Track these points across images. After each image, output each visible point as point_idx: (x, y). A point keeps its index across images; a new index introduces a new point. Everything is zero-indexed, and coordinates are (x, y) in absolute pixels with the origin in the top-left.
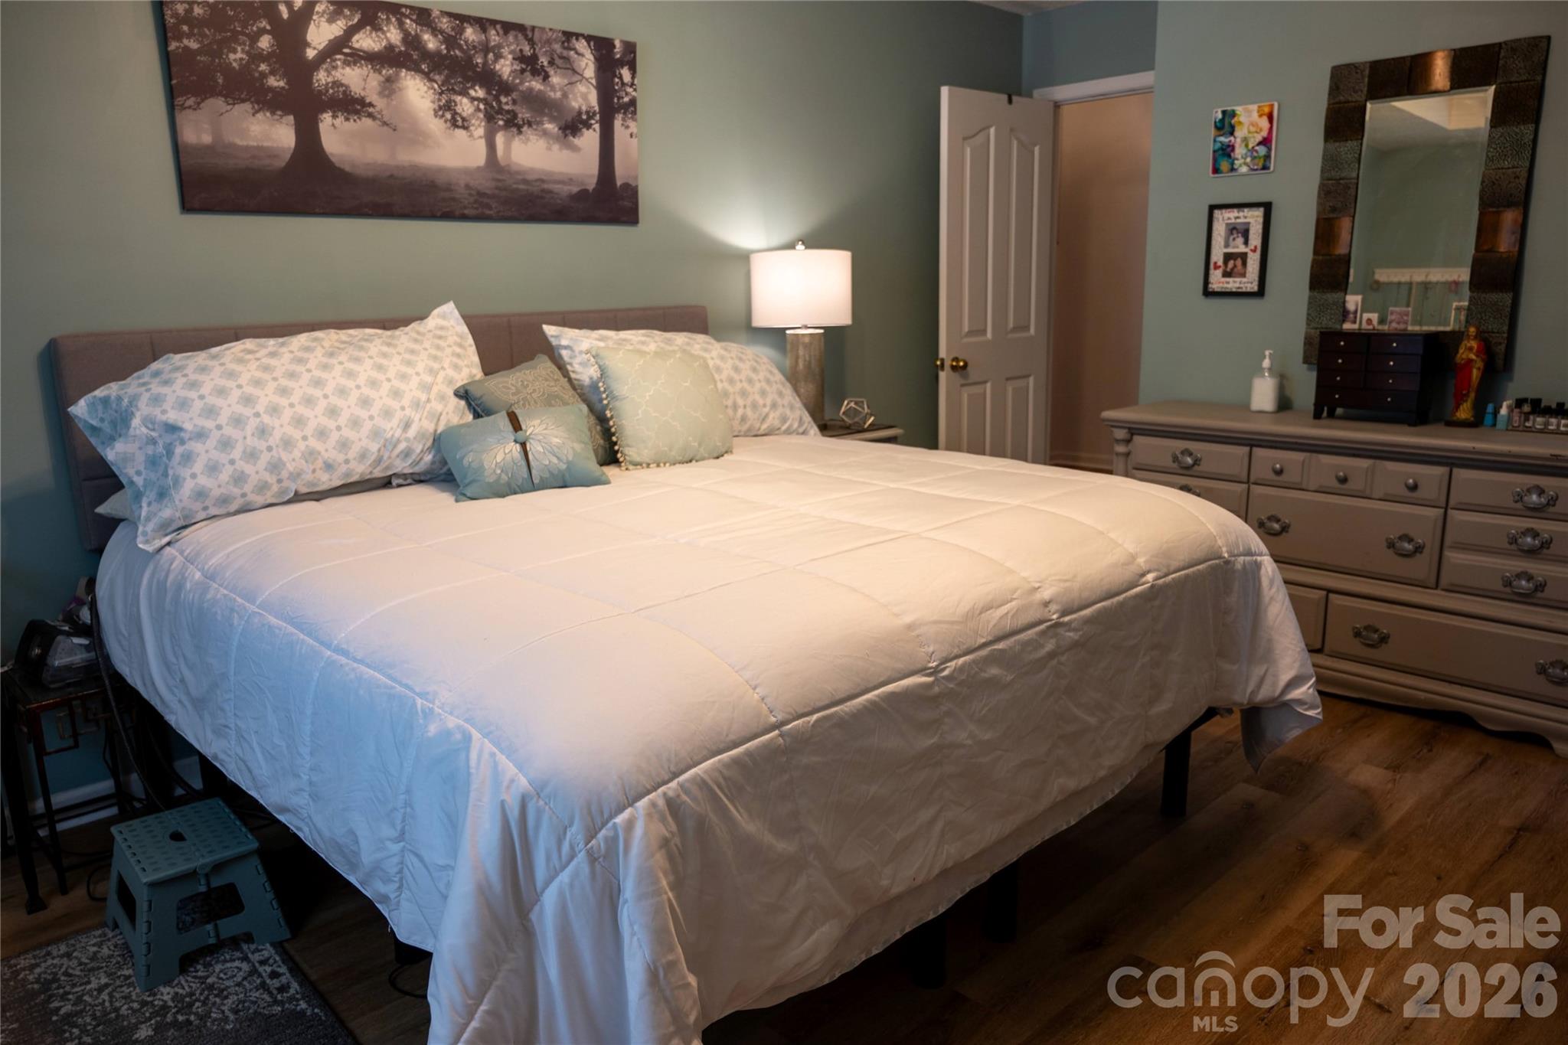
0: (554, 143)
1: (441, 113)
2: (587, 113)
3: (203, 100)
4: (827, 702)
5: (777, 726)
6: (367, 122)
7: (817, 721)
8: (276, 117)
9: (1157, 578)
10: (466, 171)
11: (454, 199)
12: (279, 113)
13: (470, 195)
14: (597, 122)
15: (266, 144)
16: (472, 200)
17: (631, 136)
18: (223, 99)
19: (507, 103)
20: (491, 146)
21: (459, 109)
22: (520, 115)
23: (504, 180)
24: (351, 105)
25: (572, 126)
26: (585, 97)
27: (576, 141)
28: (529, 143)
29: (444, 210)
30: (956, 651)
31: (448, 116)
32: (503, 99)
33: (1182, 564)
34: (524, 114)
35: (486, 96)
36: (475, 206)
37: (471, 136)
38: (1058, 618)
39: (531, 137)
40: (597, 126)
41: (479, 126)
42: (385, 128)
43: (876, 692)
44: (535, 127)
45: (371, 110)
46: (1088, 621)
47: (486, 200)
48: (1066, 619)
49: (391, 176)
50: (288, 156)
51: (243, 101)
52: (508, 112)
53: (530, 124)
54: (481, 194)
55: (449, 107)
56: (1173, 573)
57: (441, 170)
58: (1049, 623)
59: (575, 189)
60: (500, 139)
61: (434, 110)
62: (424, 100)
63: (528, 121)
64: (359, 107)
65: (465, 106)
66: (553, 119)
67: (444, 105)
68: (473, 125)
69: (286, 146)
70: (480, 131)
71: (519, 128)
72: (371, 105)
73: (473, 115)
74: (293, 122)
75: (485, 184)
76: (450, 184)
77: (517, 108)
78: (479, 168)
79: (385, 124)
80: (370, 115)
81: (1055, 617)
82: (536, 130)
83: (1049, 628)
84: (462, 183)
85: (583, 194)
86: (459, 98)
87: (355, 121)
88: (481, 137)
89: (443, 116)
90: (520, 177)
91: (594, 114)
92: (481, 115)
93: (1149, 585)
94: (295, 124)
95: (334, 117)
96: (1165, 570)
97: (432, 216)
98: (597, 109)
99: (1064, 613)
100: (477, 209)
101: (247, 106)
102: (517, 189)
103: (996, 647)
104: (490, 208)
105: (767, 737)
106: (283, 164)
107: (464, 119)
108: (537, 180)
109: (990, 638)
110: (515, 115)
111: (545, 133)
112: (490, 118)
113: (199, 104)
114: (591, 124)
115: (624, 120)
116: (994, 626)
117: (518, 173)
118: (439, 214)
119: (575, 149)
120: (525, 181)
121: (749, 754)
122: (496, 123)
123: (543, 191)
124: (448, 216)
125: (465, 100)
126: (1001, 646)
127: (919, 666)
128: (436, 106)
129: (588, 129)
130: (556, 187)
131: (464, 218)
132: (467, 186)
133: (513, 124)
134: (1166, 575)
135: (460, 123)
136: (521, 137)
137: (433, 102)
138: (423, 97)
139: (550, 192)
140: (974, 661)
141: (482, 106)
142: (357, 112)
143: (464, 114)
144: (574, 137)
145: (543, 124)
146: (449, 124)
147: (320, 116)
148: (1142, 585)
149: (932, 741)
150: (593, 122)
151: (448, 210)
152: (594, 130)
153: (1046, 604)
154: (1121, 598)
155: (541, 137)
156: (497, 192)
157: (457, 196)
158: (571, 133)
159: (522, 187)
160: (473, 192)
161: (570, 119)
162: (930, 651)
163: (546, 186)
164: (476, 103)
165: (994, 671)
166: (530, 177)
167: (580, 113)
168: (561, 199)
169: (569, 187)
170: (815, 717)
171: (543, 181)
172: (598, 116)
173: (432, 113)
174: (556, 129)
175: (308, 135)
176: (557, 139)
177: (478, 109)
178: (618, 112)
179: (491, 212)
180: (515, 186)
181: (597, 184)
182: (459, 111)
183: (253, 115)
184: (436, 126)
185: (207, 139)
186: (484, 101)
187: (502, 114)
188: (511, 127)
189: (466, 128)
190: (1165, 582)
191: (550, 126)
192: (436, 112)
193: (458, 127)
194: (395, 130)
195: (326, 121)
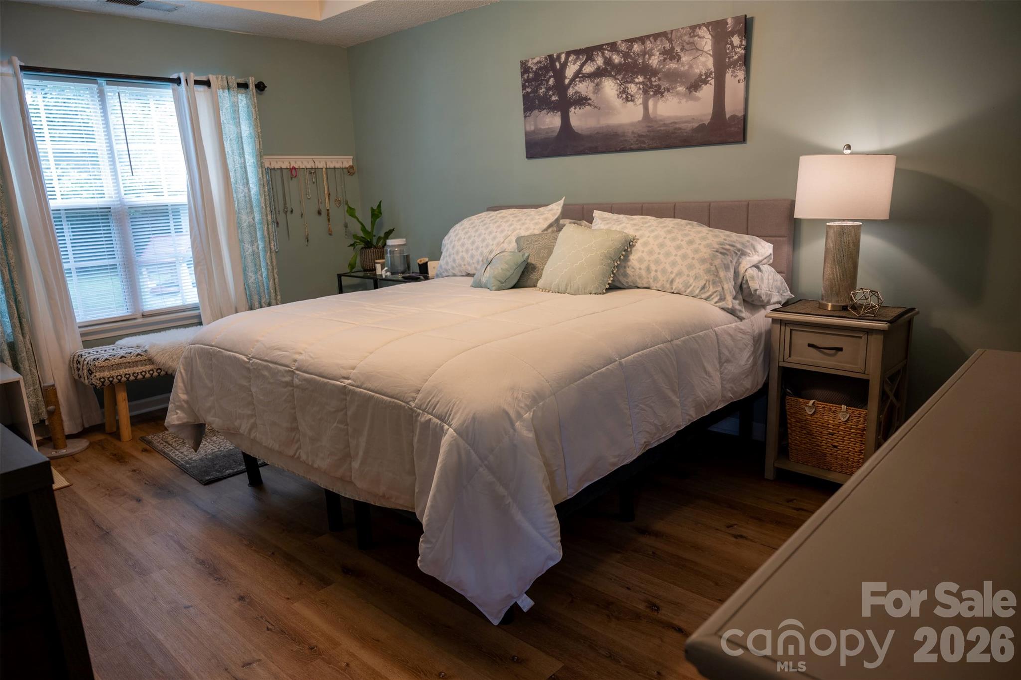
0: (683, 98)
1: (620, 95)
2: (706, 74)
3: (532, 112)
4: (223, 347)
5: (213, 346)
6: (588, 107)
7: (219, 351)
8: (555, 114)
9: (350, 384)
10: (632, 124)
11: (626, 140)
12: (556, 111)
13: (634, 137)
14: (713, 78)
15: (551, 126)
16: (635, 139)
17: (739, 82)
18: (537, 110)
19: (655, 81)
20: (646, 108)
21: (629, 91)
22: (662, 86)
23: (652, 126)
24: (582, 101)
25: (695, 86)
26: (704, 64)
27: (698, 94)
28: (667, 102)
29: (621, 147)
30: (257, 357)
31: (624, 96)
32: (653, 79)
33: (373, 388)
34: (664, 84)
35: (644, 80)
36: (637, 142)
37: (635, 104)
38: (294, 369)
39: (669, 98)
40: (713, 82)
41: (640, 97)
42: (596, 109)
43: (233, 354)
44: (671, 91)
45: (590, 101)
46: (306, 380)
47: (642, 139)
48: (297, 372)
49: (598, 133)
50: (558, 130)
51: (544, 109)
52: (656, 86)
53: (668, 90)
54: (640, 136)
55: (624, 91)
56: (363, 389)
57: (620, 126)
58: (290, 369)
59: (696, 125)
60: (651, 103)
61: (617, 94)
62: (613, 90)
63: (667, 88)
64: (585, 101)
65: (632, 88)
66: (682, 84)
67: (622, 91)
68: (637, 98)
69: (558, 126)
70: (639, 100)
71: (662, 94)
72: (590, 99)
73: (636, 92)
74: (560, 114)
75: (642, 130)
76: (624, 133)
77: (661, 83)
78: (639, 122)
79: (596, 107)
80: (589, 104)
81: (294, 368)
82: (672, 93)
83: (289, 371)
84: (630, 131)
85: (702, 127)
86: (630, 85)
87: (583, 108)
88: (640, 104)
89: (622, 96)
90: (662, 123)
91: (711, 73)
92: (641, 92)
93: (344, 385)
94: (561, 115)
95: (575, 108)
96: (359, 384)
97: (616, 151)
98: (713, 70)
99: (297, 369)
100: (637, 144)
101: (545, 111)
102: (660, 130)
103: (270, 365)
104: (644, 143)
105: (210, 347)
106: (556, 134)
107: (632, 96)
108: (671, 123)
109: (269, 360)
110: (659, 87)
111: (678, 94)
112: (645, 92)
113: (531, 114)
114: (709, 81)
115: (733, 72)
116: (274, 356)
117: (661, 120)
118: (618, 149)
119: (697, 99)
120: (665, 125)
121: (204, 348)
122: (648, 94)
123: (675, 129)
124: (623, 150)
125: (633, 85)
126: (271, 365)
127: (247, 354)
128: (618, 92)
129: (706, 85)
130: (683, 126)
131: (631, 150)
132: (633, 132)
133: (659, 92)
134: (357, 387)
135: (630, 99)
136: (663, 99)
137: (617, 91)
138: (612, 89)
139: (680, 129)
140: (260, 364)
141: (641, 86)
142: (584, 104)
143: (632, 93)
144: (696, 92)
145: (676, 88)
146: (624, 100)
147: (570, 110)
148: (342, 382)
149: (246, 384)
150: (710, 79)
151: (623, 146)
152: (711, 84)
153: (295, 361)
154: (326, 381)
155: (674, 96)
156: (648, 133)
157: (628, 139)
158: (694, 90)
159: (662, 128)
160: (636, 135)
161: (693, 81)
162: (253, 351)
163: (677, 126)
164: (638, 85)
165: (266, 373)
166: (667, 122)
167: (701, 75)
168: (687, 132)
169: (692, 124)
170: (219, 350)
171: (675, 123)
172: (714, 74)
173: (617, 96)
174: (685, 89)
175: (566, 119)
176: (685, 95)
177: (639, 89)
178: (729, 67)
179: (644, 145)
180: (659, 128)
181: (712, 119)
182: (629, 92)
183: (547, 114)
184: (618, 102)
185: (533, 128)
186: (643, 83)
187: (652, 88)
188: (657, 94)
189: (632, 101)
190: (354, 390)
191: (681, 89)
192: (618, 95)
193: (628, 101)
194: (599, 109)
195: (573, 111)
